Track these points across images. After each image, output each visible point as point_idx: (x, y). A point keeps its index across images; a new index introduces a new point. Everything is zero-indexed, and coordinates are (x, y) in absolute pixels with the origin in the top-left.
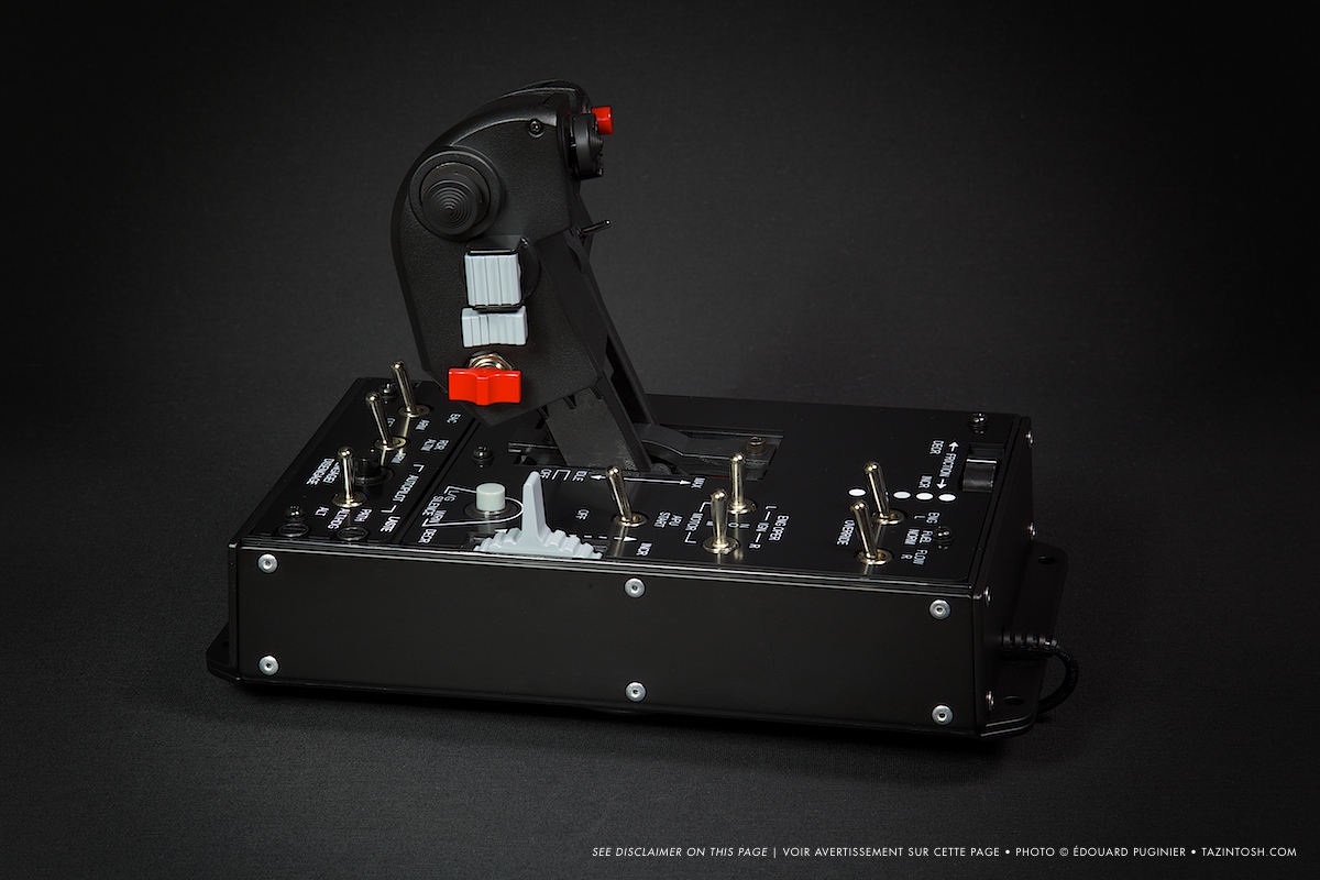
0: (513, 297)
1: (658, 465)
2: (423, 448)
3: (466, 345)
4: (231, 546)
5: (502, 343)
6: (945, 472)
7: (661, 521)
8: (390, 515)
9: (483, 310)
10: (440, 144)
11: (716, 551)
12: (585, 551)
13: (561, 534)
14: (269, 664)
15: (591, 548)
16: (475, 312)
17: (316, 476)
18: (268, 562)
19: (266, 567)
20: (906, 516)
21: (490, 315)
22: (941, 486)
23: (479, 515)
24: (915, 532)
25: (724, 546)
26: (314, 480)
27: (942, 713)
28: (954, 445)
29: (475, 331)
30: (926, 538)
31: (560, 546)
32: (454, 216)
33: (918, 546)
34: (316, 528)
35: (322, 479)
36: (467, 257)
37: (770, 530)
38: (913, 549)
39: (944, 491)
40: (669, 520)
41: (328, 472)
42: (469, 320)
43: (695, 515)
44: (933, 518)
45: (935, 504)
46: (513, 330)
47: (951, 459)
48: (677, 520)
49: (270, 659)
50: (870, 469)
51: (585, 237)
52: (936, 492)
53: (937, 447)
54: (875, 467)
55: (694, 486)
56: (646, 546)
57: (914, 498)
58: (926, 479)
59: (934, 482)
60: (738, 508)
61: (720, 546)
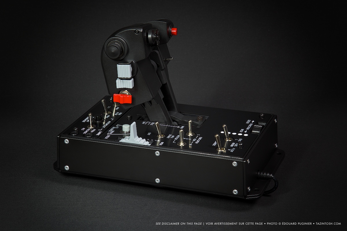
0: (129, 76)
1: (174, 122)
3: (117, 88)
4: (58, 136)
5: (126, 88)
6: (248, 129)
7: (169, 137)
8: (100, 131)
9: (121, 79)
10: (113, 35)
11: (180, 145)
12: (147, 143)
13: (141, 138)
14: (67, 168)
15: (149, 142)
16: (120, 79)
17: (85, 120)
18: (67, 141)
19: (66, 142)
20: (233, 139)
21: (123, 80)
22: (245, 132)
23: (123, 132)
24: (234, 143)
25: (183, 144)
27: (235, 192)
28: (253, 121)
29: (120, 84)
30: (236, 145)
31: (140, 141)
32: (114, 54)
33: (233, 147)
34: (80, 133)
35: (86, 121)
36: (117, 65)
37: (196, 141)
38: (231, 148)
39: (246, 133)
40: (171, 137)
42: (118, 81)
43: (178, 136)
44: (240, 140)
45: (242, 137)
46: (130, 84)
47: (251, 125)
48: (173, 136)
49: (68, 166)
50: (224, 126)
51: (166, 61)
52: (243, 133)
53: (249, 121)
54: (225, 126)
55: (181, 128)
56: (162, 143)
57: (237, 134)
58: (242, 130)
59: (244, 131)
60: (190, 134)
61: (182, 144)
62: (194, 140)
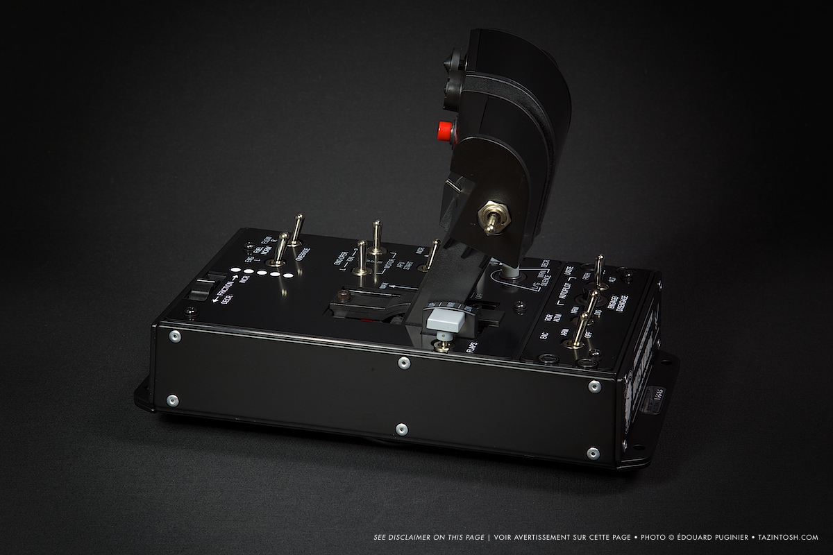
2: (560, 316)
6: (230, 283)
7: (409, 265)
8: (571, 276)
20: (264, 263)
22: (237, 276)
24: (263, 253)
26: (624, 299)
30: (258, 250)
33: (265, 246)
38: (270, 244)
39: (235, 273)
40: (404, 265)
41: (617, 303)
43: (389, 267)
44: (249, 259)
45: (245, 267)
47: (222, 292)
48: (400, 265)
52: (241, 274)
53: (225, 302)
55: (386, 284)
56: (419, 252)
57: (256, 271)
58: (243, 281)
59: (240, 278)
62: (351, 259)
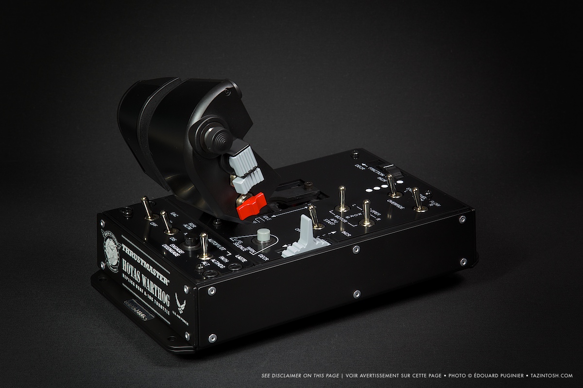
7: (330, 223)
19: (212, 293)
20: (401, 193)
28: (364, 165)
30: (424, 197)
40: (332, 221)
47: (373, 169)
49: (212, 335)
60: (342, 209)
61: (367, 224)
